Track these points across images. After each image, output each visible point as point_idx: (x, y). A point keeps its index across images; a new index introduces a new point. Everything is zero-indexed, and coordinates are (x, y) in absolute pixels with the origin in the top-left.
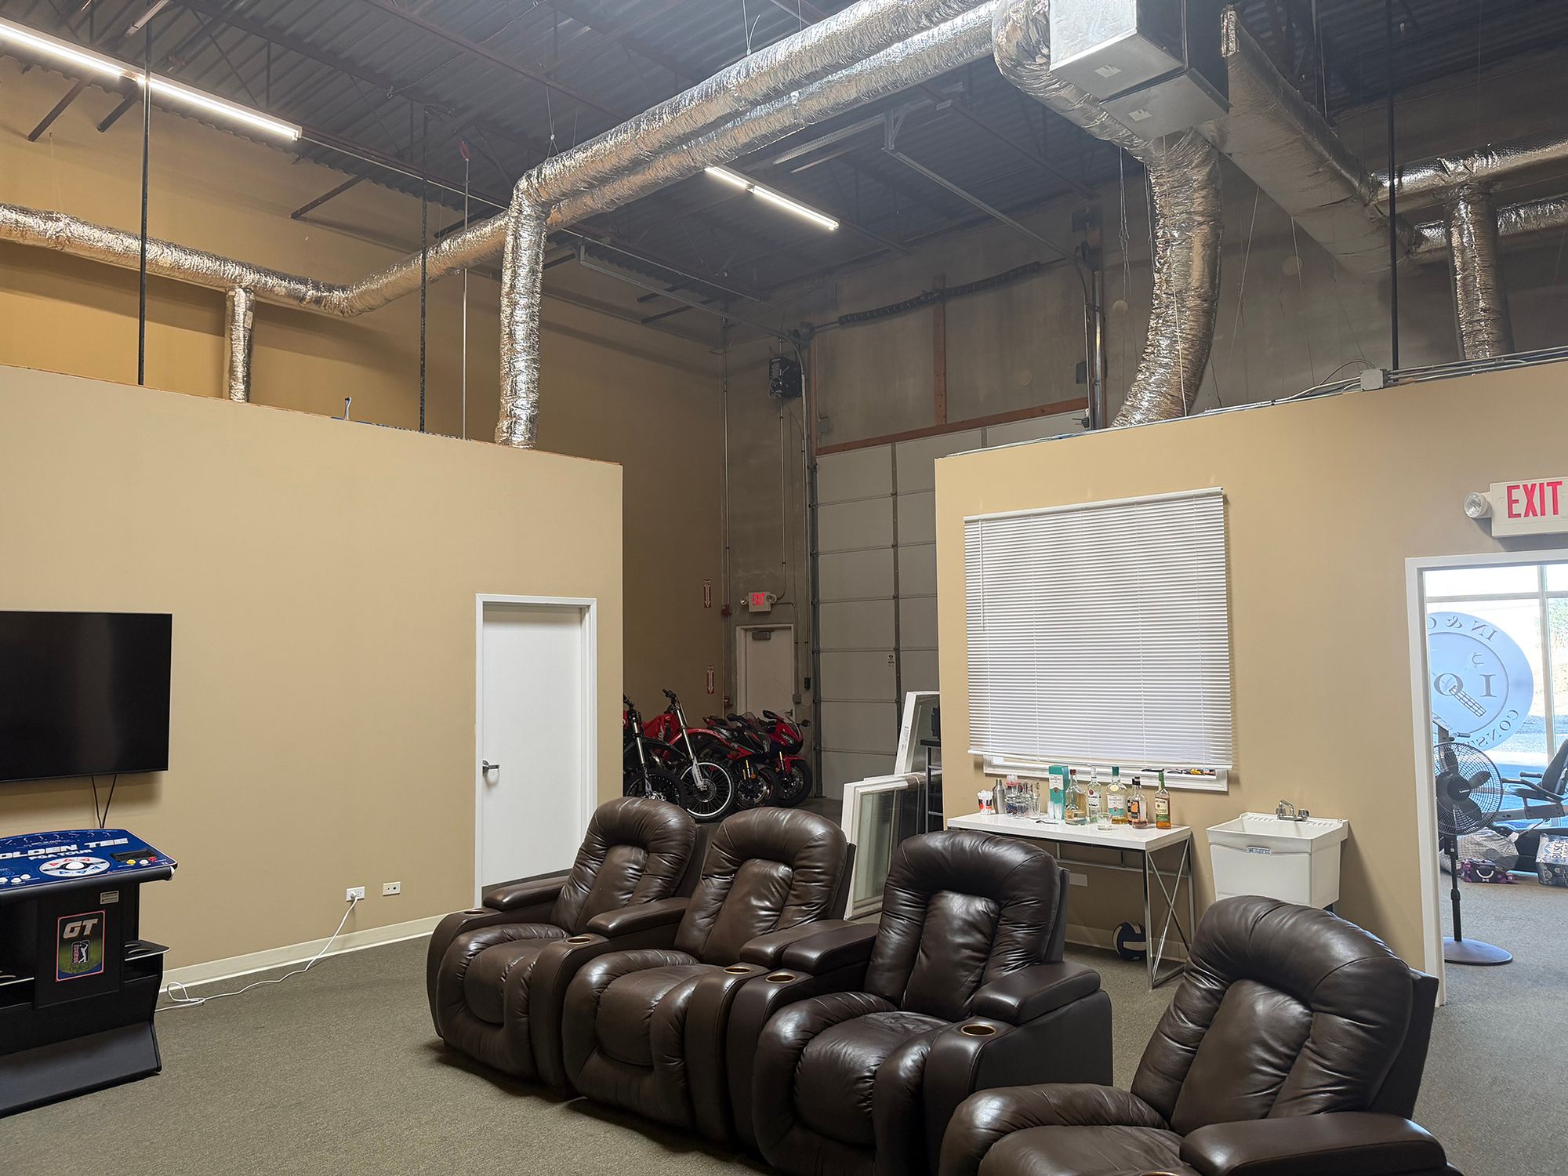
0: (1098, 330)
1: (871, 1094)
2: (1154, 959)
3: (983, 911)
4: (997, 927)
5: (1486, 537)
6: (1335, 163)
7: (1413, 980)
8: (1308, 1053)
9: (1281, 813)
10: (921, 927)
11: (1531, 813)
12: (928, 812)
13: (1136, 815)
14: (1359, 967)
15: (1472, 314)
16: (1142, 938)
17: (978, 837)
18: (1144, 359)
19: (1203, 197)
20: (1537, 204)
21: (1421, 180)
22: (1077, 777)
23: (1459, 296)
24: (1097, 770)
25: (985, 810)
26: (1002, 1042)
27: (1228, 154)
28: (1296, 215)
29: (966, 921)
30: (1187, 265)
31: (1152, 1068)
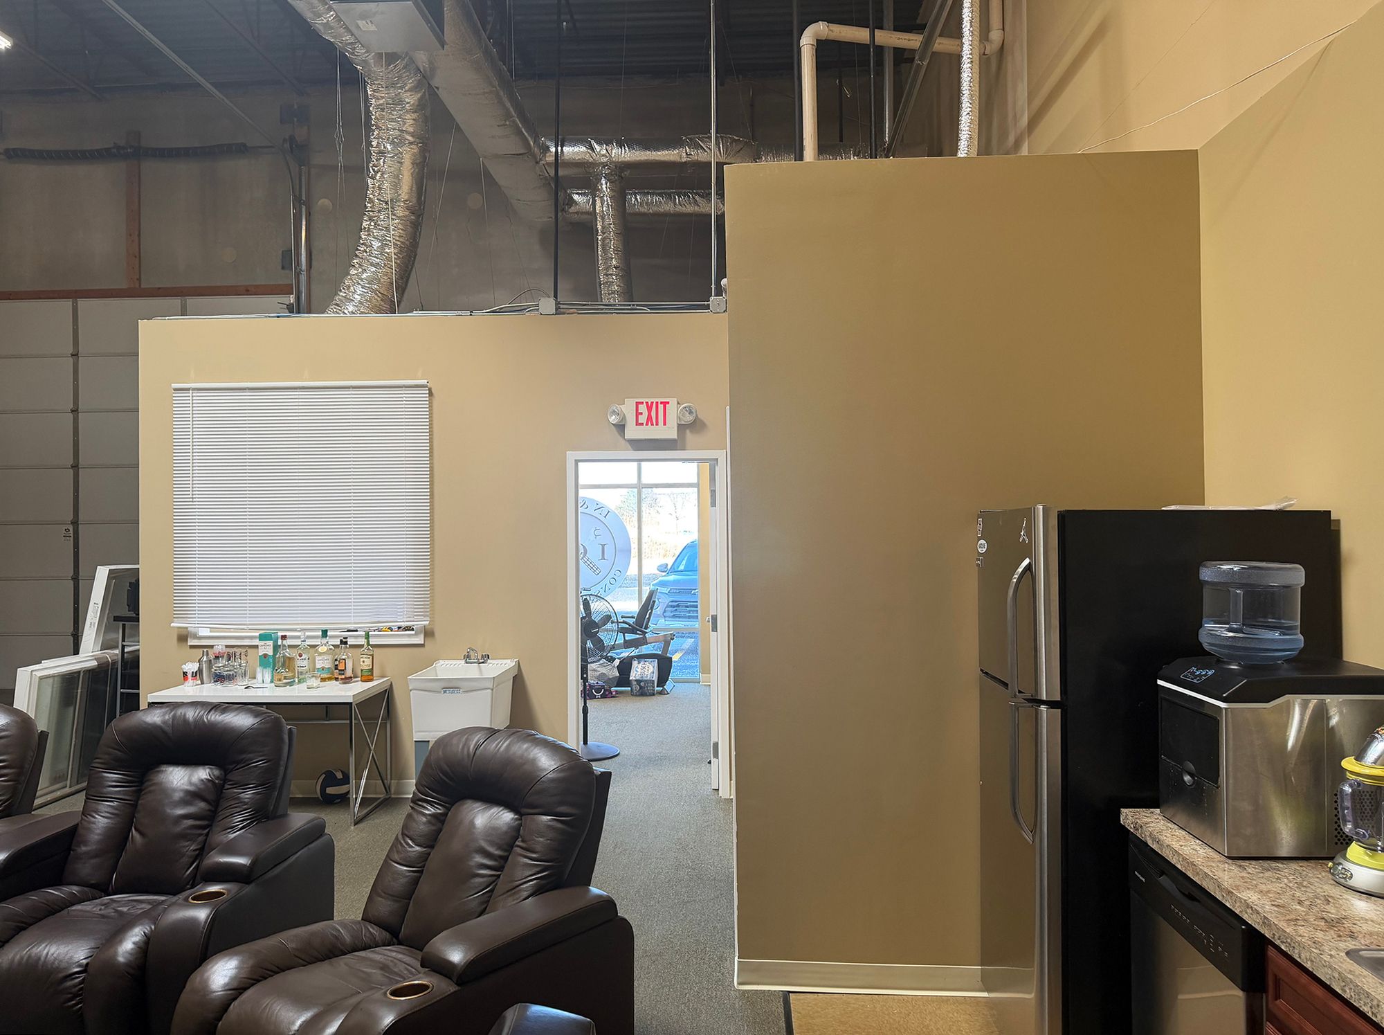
0: (304, 223)
1: (81, 989)
2: (356, 798)
3: (207, 779)
4: (222, 792)
5: (621, 439)
6: (518, 120)
7: (596, 775)
8: (519, 850)
9: (467, 658)
10: (134, 806)
11: (627, 644)
12: (120, 690)
13: (342, 672)
14: (560, 772)
15: (607, 269)
16: (346, 780)
17: (202, 707)
18: (357, 256)
19: (414, 120)
20: (648, 193)
21: (577, 153)
22: (288, 642)
23: (599, 253)
24: (307, 634)
25: (190, 681)
26: (235, 902)
27: (436, 87)
28: (485, 157)
29: (188, 792)
30: (397, 178)
31: (383, 894)
